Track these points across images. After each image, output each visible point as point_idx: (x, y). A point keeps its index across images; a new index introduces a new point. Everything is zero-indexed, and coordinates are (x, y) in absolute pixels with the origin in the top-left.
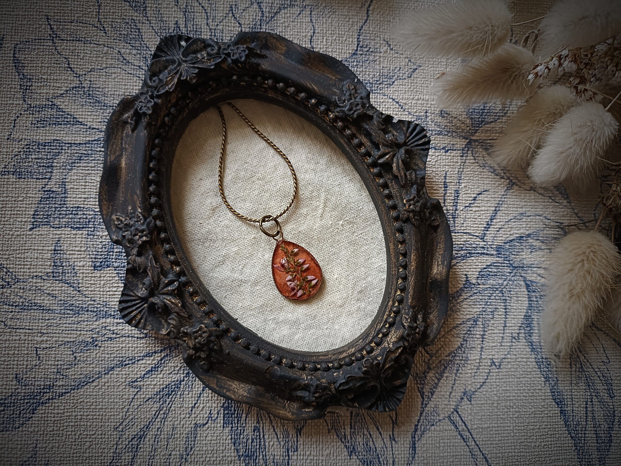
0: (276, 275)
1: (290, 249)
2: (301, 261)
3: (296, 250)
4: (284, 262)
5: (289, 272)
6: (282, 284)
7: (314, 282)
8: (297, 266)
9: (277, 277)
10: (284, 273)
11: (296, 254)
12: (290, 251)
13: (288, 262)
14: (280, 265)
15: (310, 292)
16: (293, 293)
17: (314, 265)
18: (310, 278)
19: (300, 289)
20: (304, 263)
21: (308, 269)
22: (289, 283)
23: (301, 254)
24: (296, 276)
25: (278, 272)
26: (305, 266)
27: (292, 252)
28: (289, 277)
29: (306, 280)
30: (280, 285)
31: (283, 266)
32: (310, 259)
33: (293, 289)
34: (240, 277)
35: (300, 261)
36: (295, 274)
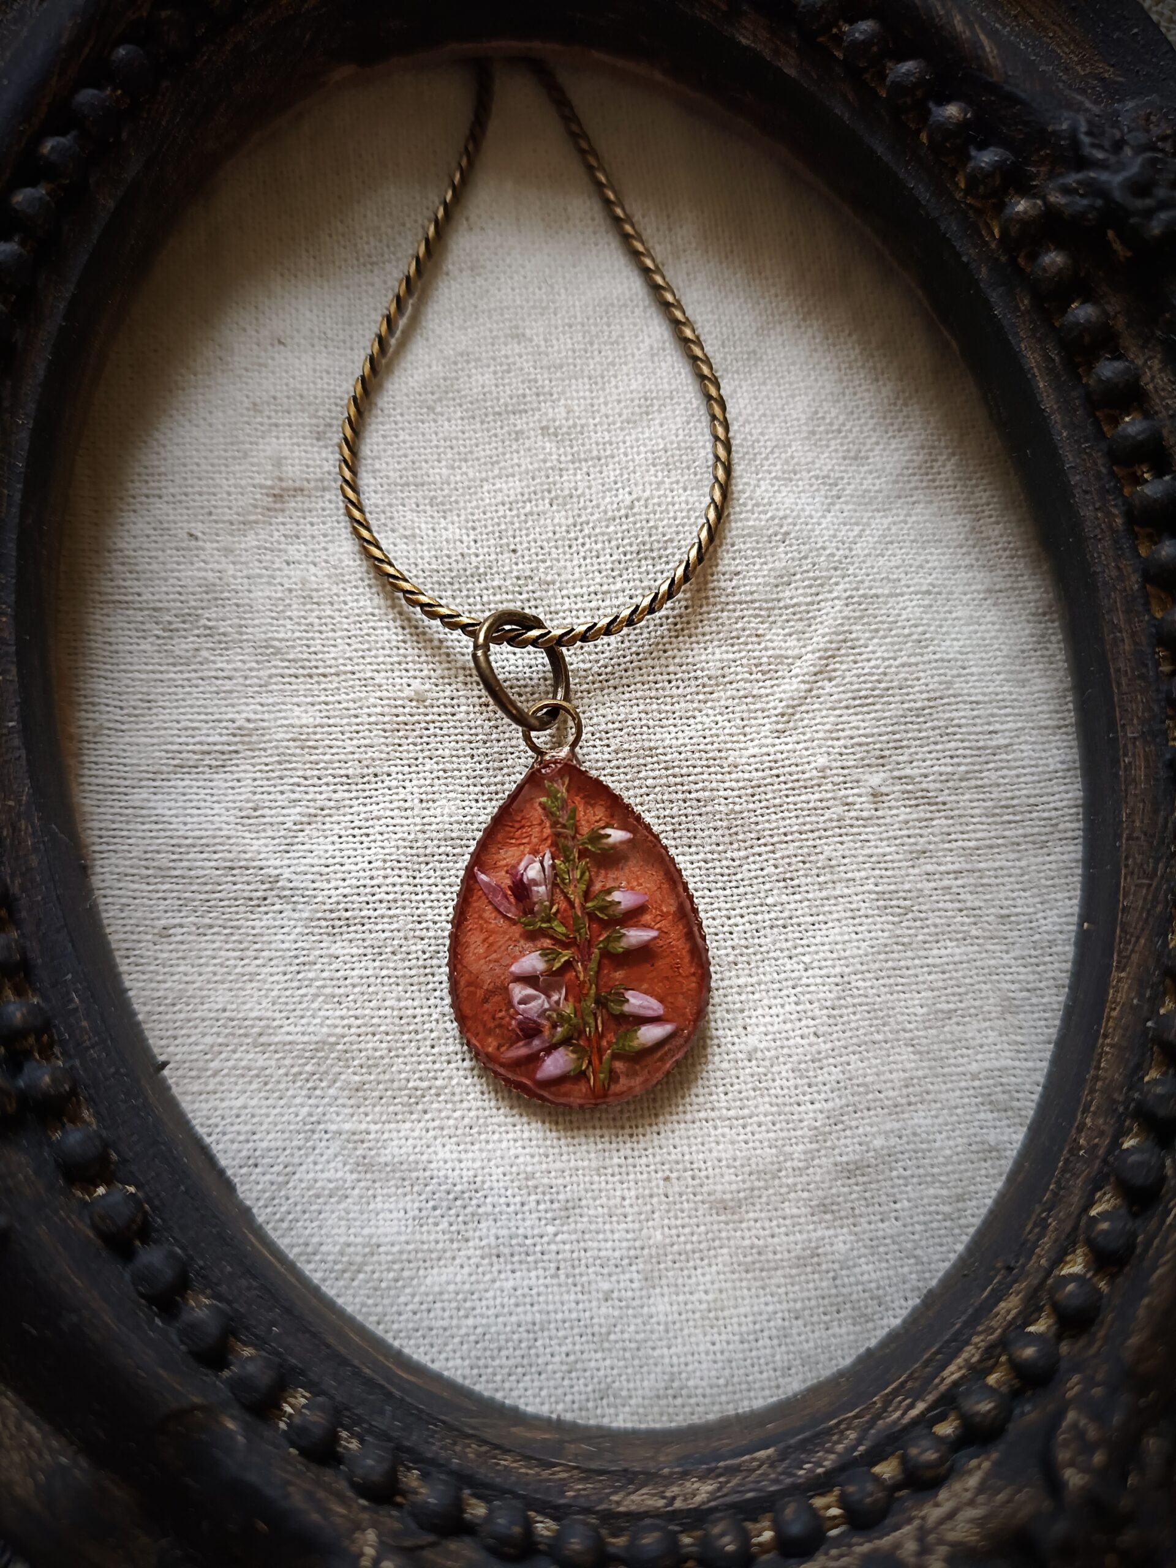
0: (470, 924)
1: (590, 817)
2: (623, 898)
3: (617, 835)
4: (533, 872)
5: (543, 933)
6: (487, 981)
7: (650, 1034)
8: (591, 916)
9: (475, 945)
10: (516, 931)
11: (610, 859)
12: (585, 830)
13: (556, 881)
14: (508, 882)
15: (613, 1077)
16: (521, 1050)
17: (681, 946)
18: (637, 1002)
19: (566, 1042)
20: (633, 916)
21: (644, 953)
22: (519, 991)
23: (633, 866)
24: (568, 965)
25: (489, 913)
26: (635, 936)
27: (596, 837)
28: (532, 962)
29: (615, 1008)
30: (474, 983)
31: (521, 890)
32: (669, 907)
33: (529, 1030)
34: (274, 863)
35: (616, 896)
36: (566, 956)
